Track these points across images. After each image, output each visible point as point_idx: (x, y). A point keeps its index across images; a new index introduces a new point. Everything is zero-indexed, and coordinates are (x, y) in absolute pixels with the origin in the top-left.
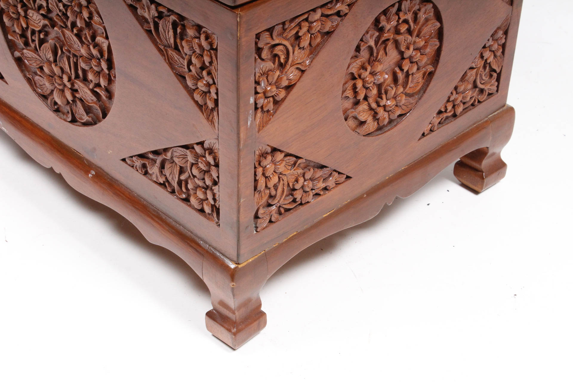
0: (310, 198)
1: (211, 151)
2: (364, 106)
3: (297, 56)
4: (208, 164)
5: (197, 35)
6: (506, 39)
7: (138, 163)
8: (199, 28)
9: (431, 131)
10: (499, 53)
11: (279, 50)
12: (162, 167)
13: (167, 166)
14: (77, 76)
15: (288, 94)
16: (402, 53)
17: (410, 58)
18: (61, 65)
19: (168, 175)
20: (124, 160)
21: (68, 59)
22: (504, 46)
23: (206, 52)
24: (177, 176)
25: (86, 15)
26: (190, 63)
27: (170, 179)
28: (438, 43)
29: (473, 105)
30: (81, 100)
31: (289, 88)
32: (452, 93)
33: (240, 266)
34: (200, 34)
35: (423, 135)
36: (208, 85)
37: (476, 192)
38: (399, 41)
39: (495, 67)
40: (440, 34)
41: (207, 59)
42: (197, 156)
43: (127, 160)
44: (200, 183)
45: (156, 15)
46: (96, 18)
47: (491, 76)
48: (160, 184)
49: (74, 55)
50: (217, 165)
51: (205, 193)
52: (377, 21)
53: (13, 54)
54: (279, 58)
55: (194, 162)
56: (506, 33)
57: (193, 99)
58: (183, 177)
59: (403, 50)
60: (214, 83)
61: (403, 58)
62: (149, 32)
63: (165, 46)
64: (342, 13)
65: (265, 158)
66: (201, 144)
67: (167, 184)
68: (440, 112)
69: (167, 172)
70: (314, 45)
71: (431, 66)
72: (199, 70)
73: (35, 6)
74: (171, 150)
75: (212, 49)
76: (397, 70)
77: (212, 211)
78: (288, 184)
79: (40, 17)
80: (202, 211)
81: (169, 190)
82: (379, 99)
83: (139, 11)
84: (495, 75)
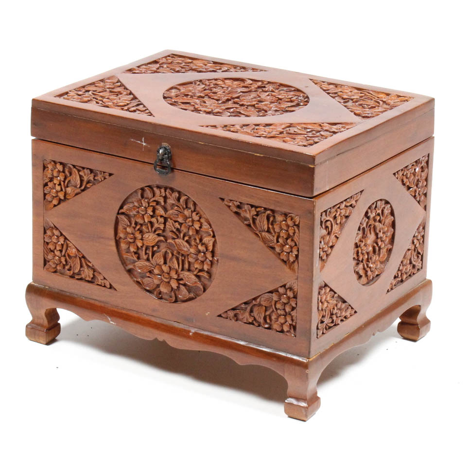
0: (339, 322)
1: (291, 289)
2: (361, 266)
3: (336, 228)
4: (289, 298)
5: (285, 219)
6: (424, 232)
7: (231, 314)
8: (286, 215)
9: (392, 289)
10: (421, 242)
11: (328, 224)
12: (251, 311)
13: (256, 309)
14: (183, 270)
15: (332, 250)
16: (377, 234)
17: (381, 238)
18: (171, 265)
19: (255, 316)
20: (220, 316)
21: (177, 259)
22: (423, 237)
23: (290, 228)
24: (264, 313)
25: (197, 226)
26: (278, 237)
27: (257, 318)
28: (393, 230)
29: (410, 275)
30: (185, 285)
31: (332, 247)
32: (400, 265)
33: (310, 360)
34: (286, 219)
35: (388, 291)
36: (291, 247)
37: (415, 341)
38: (376, 226)
39: (420, 251)
40: (393, 225)
41: (291, 232)
42: (280, 295)
43: (222, 315)
44: (282, 312)
45: (255, 213)
46: (206, 226)
47: (418, 257)
48: (250, 323)
49: (182, 255)
50: (295, 297)
51: (286, 319)
52: (367, 213)
53: (125, 268)
54: (329, 228)
55: (277, 300)
56: (424, 228)
57: (280, 259)
58: (268, 313)
59: (378, 232)
60: (296, 245)
61: (377, 238)
62: (249, 225)
63: (260, 231)
64: (353, 206)
65: (322, 290)
66: (284, 286)
67: (254, 322)
68: (395, 277)
69: (255, 314)
70: (342, 223)
71: (389, 245)
72: (285, 240)
73: (152, 230)
74: (260, 298)
75: (295, 225)
76: (375, 245)
77: (290, 329)
78: (330, 310)
79: (156, 236)
80: (282, 331)
81: (256, 324)
82: (367, 263)
83: (243, 214)
84: (420, 256)
